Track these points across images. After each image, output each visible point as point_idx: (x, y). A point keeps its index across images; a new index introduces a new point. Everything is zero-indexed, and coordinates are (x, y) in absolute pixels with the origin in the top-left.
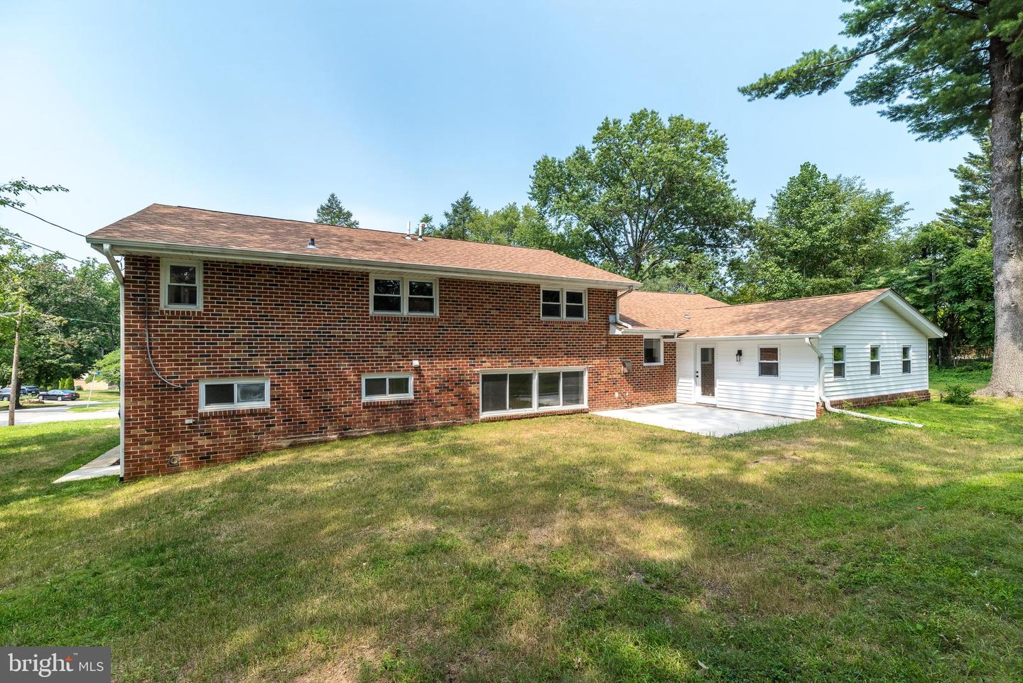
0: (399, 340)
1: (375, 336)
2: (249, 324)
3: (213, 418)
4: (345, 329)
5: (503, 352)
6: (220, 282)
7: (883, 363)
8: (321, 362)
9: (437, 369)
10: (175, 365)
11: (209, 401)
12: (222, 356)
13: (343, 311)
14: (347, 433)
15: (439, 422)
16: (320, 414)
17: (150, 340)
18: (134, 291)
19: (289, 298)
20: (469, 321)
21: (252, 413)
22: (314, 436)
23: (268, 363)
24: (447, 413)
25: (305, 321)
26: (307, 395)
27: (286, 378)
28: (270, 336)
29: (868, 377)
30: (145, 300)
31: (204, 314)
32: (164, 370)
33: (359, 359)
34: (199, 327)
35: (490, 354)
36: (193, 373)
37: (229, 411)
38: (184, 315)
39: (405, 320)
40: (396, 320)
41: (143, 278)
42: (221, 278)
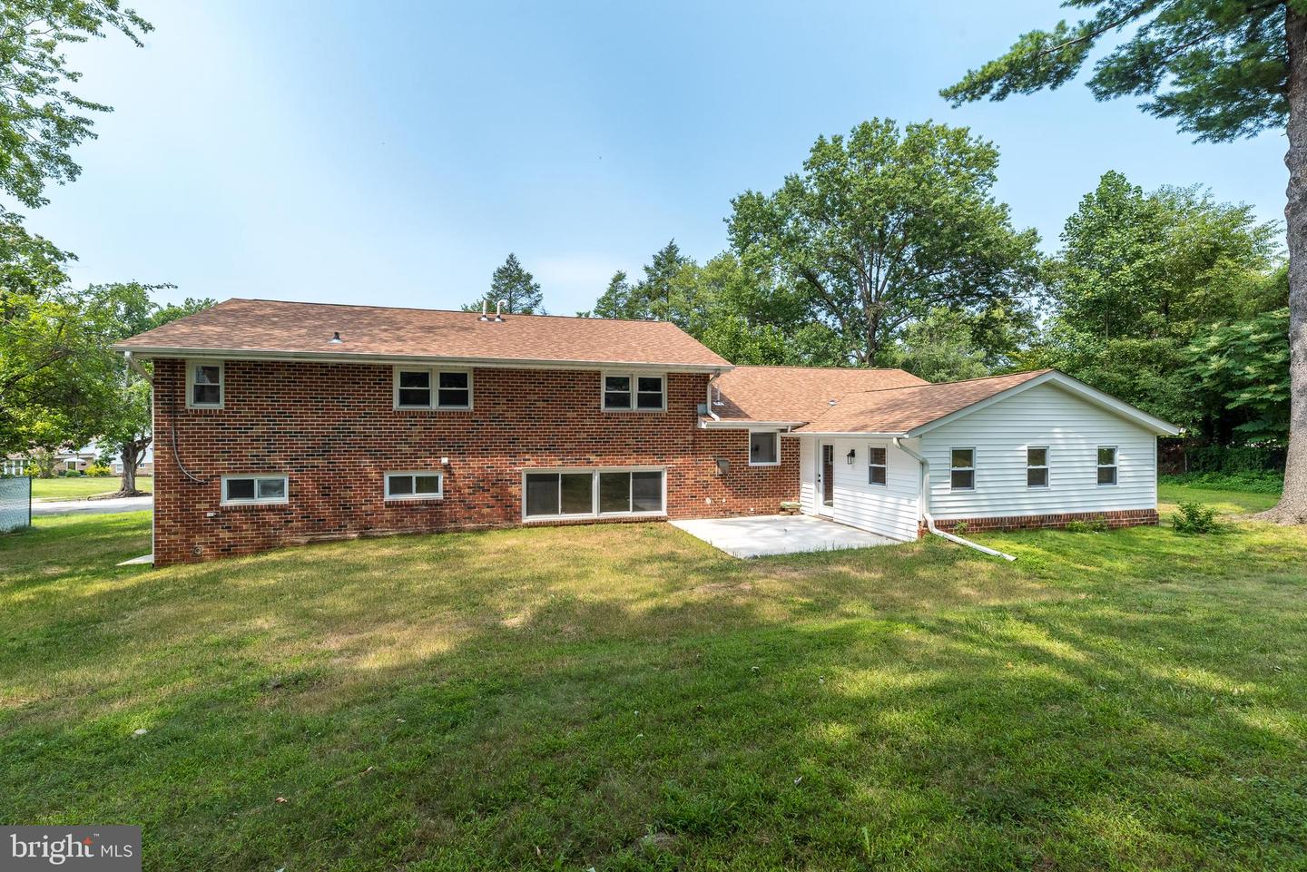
0: (425, 436)
1: (399, 432)
2: (268, 421)
3: (234, 512)
4: (366, 425)
5: (552, 449)
6: (240, 381)
7: (1053, 471)
8: (340, 459)
9: (470, 468)
10: (199, 460)
11: (232, 495)
12: (241, 452)
13: (364, 406)
14: (368, 532)
15: (473, 525)
16: (340, 512)
17: (176, 437)
18: (163, 392)
19: (308, 394)
20: (508, 415)
21: (271, 509)
22: (333, 534)
23: (287, 460)
24: (483, 516)
25: (324, 417)
26: (326, 492)
27: (304, 474)
28: (288, 433)
29: (1024, 490)
30: (171, 400)
31: (225, 412)
32: (189, 465)
33: (381, 456)
34: (220, 424)
35: (535, 451)
36: (215, 469)
37: (249, 506)
38: (208, 414)
39: (433, 415)
40: (422, 415)
41: (170, 379)
42: (241, 377)
